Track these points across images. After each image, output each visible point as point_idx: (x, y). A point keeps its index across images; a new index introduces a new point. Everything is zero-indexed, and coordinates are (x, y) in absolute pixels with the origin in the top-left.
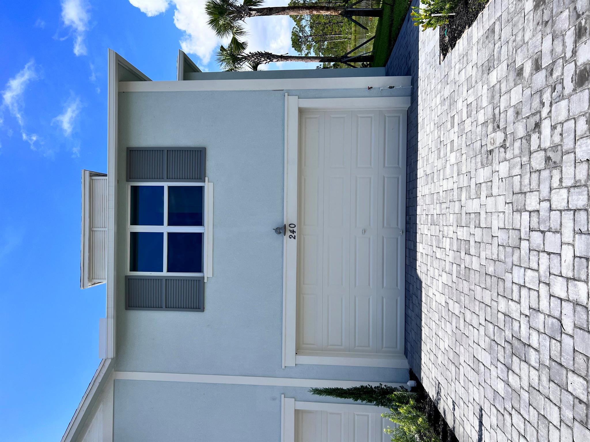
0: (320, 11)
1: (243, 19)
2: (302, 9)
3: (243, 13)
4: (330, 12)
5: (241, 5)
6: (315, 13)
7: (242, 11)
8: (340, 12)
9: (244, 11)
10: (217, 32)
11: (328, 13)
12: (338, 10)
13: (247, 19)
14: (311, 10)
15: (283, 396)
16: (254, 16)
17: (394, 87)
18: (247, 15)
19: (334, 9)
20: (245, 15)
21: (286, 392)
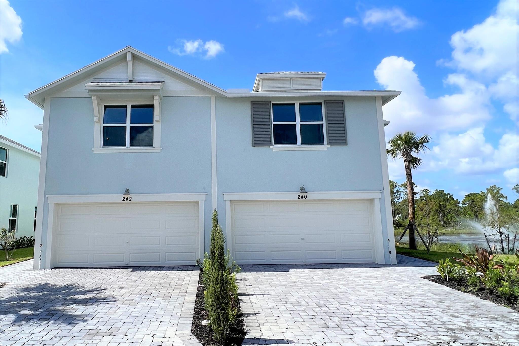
0: (411, 208)
1: (402, 156)
2: (412, 196)
3: (407, 157)
4: (411, 214)
5: (412, 155)
6: (410, 204)
7: (408, 156)
8: (412, 221)
9: (408, 158)
10: (392, 140)
11: (410, 213)
12: (413, 220)
13: (403, 159)
14: (412, 201)
15: (207, 194)
16: (405, 164)
17: (390, 254)
18: (405, 159)
19: (413, 217)
20: (406, 158)
21: (209, 196)
